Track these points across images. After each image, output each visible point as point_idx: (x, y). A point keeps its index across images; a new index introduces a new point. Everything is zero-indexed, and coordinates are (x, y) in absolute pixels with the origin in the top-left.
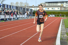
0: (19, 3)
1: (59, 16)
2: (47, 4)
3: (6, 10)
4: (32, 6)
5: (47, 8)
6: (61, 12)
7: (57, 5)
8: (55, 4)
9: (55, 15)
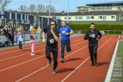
0: (37, 6)
1: (113, 33)
2: (89, 8)
3: (11, 22)
4: (61, 13)
5: (90, 16)
6: (118, 26)
7: (111, 10)
8: (105, 9)
9: (105, 32)
